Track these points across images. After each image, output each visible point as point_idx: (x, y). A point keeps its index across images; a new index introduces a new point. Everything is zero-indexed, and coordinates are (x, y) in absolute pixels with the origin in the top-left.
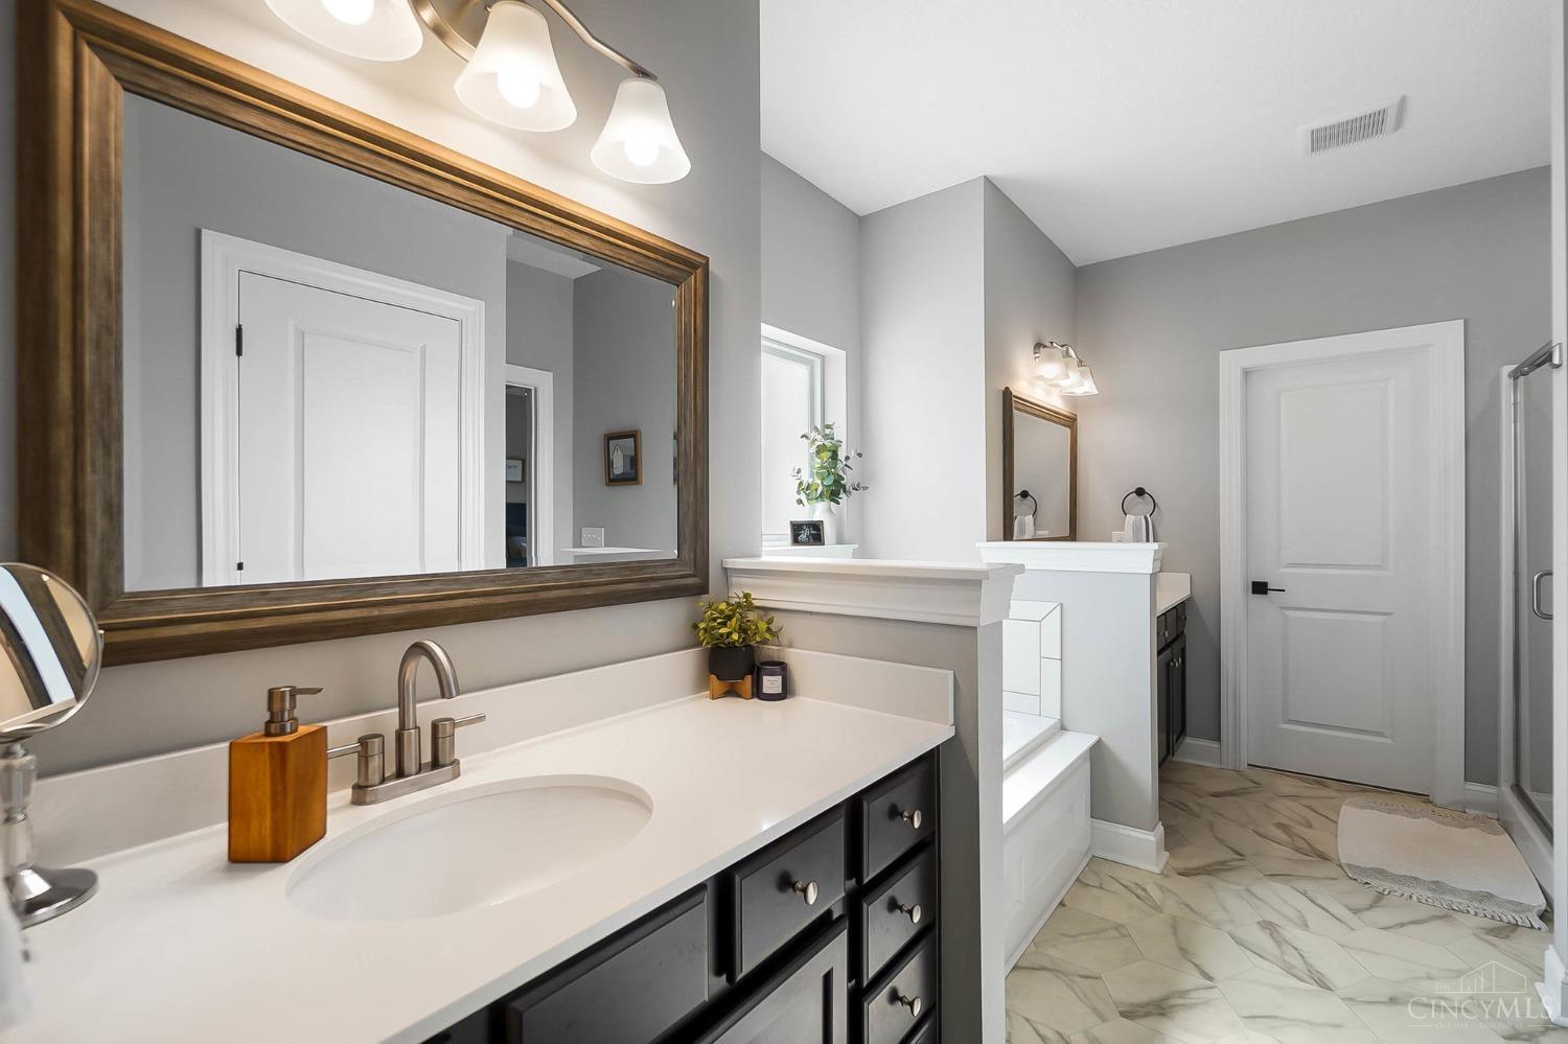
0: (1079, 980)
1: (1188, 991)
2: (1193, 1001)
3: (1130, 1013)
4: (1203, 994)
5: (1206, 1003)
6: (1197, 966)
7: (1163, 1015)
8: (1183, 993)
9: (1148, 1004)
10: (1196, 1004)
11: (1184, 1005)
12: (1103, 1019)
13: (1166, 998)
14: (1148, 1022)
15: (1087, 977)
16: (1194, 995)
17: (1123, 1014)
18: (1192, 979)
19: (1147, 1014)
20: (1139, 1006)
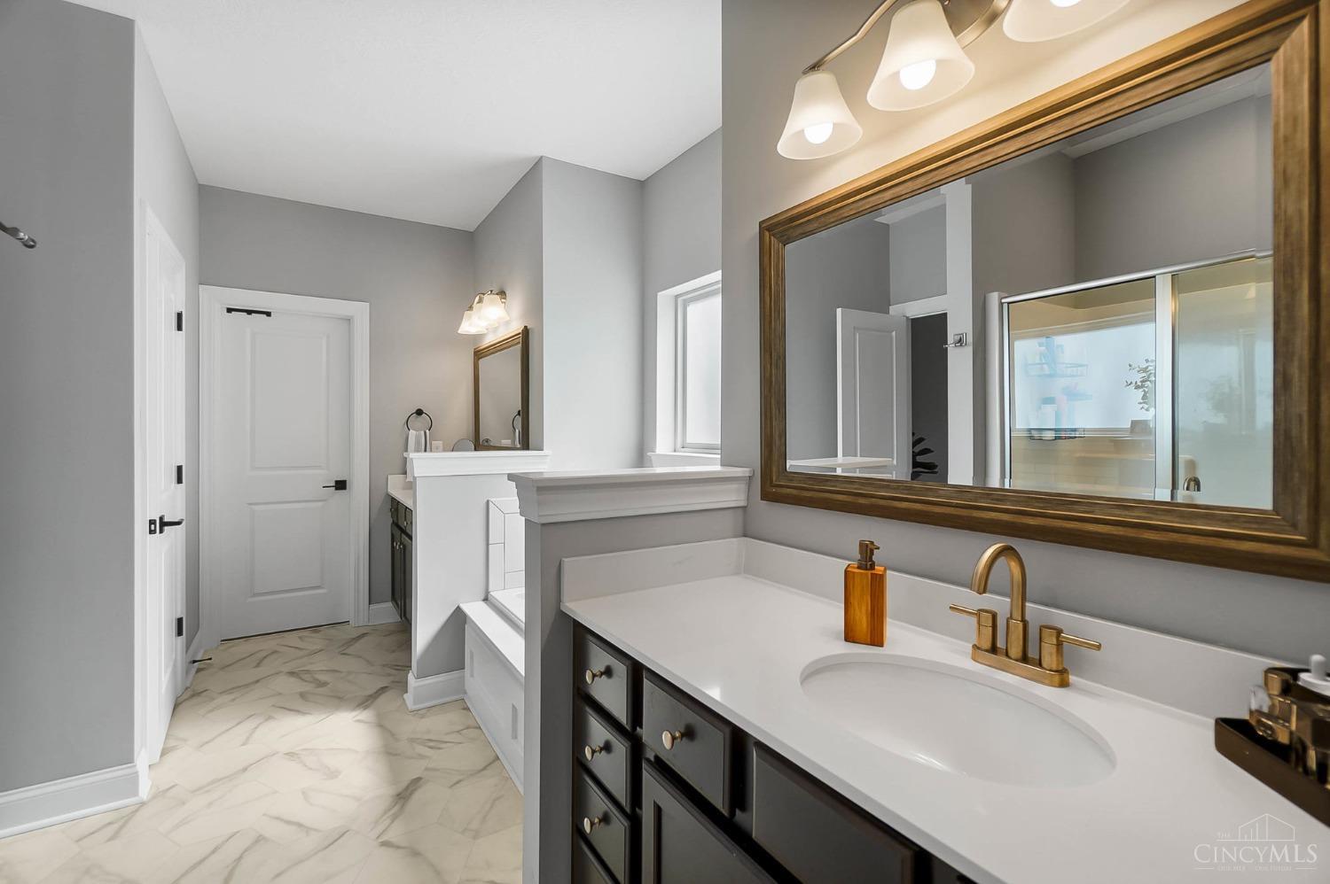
0: (461, 777)
1: (393, 822)
2: (384, 818)
3: (416, 783)
4: (380, 828)
5: (376, 822)
6: (398, 847)
7: (398, 795)
8: (395, 818)
9: (411, 794)
10: (383, 816)
11: (389, 810)
12: (427, 769)
13: (403, 807)
14: (404, 784)
15: (458, 783)
16: (388, 821)
17: (419, 779)
18: (394, 835)
19: (407, 787)
20: (415, 790)
